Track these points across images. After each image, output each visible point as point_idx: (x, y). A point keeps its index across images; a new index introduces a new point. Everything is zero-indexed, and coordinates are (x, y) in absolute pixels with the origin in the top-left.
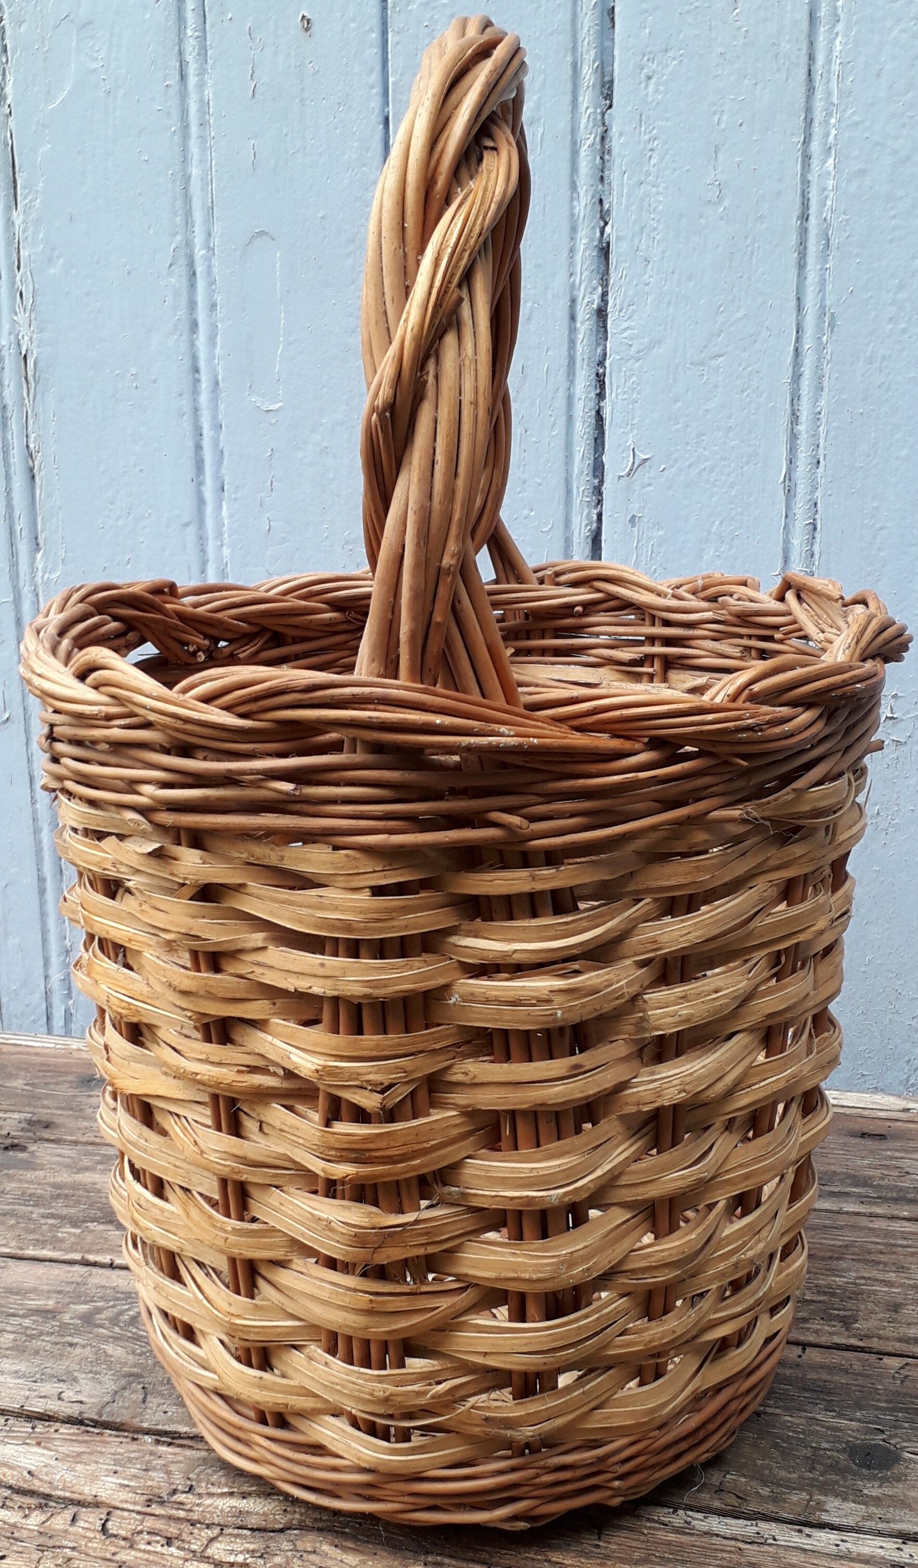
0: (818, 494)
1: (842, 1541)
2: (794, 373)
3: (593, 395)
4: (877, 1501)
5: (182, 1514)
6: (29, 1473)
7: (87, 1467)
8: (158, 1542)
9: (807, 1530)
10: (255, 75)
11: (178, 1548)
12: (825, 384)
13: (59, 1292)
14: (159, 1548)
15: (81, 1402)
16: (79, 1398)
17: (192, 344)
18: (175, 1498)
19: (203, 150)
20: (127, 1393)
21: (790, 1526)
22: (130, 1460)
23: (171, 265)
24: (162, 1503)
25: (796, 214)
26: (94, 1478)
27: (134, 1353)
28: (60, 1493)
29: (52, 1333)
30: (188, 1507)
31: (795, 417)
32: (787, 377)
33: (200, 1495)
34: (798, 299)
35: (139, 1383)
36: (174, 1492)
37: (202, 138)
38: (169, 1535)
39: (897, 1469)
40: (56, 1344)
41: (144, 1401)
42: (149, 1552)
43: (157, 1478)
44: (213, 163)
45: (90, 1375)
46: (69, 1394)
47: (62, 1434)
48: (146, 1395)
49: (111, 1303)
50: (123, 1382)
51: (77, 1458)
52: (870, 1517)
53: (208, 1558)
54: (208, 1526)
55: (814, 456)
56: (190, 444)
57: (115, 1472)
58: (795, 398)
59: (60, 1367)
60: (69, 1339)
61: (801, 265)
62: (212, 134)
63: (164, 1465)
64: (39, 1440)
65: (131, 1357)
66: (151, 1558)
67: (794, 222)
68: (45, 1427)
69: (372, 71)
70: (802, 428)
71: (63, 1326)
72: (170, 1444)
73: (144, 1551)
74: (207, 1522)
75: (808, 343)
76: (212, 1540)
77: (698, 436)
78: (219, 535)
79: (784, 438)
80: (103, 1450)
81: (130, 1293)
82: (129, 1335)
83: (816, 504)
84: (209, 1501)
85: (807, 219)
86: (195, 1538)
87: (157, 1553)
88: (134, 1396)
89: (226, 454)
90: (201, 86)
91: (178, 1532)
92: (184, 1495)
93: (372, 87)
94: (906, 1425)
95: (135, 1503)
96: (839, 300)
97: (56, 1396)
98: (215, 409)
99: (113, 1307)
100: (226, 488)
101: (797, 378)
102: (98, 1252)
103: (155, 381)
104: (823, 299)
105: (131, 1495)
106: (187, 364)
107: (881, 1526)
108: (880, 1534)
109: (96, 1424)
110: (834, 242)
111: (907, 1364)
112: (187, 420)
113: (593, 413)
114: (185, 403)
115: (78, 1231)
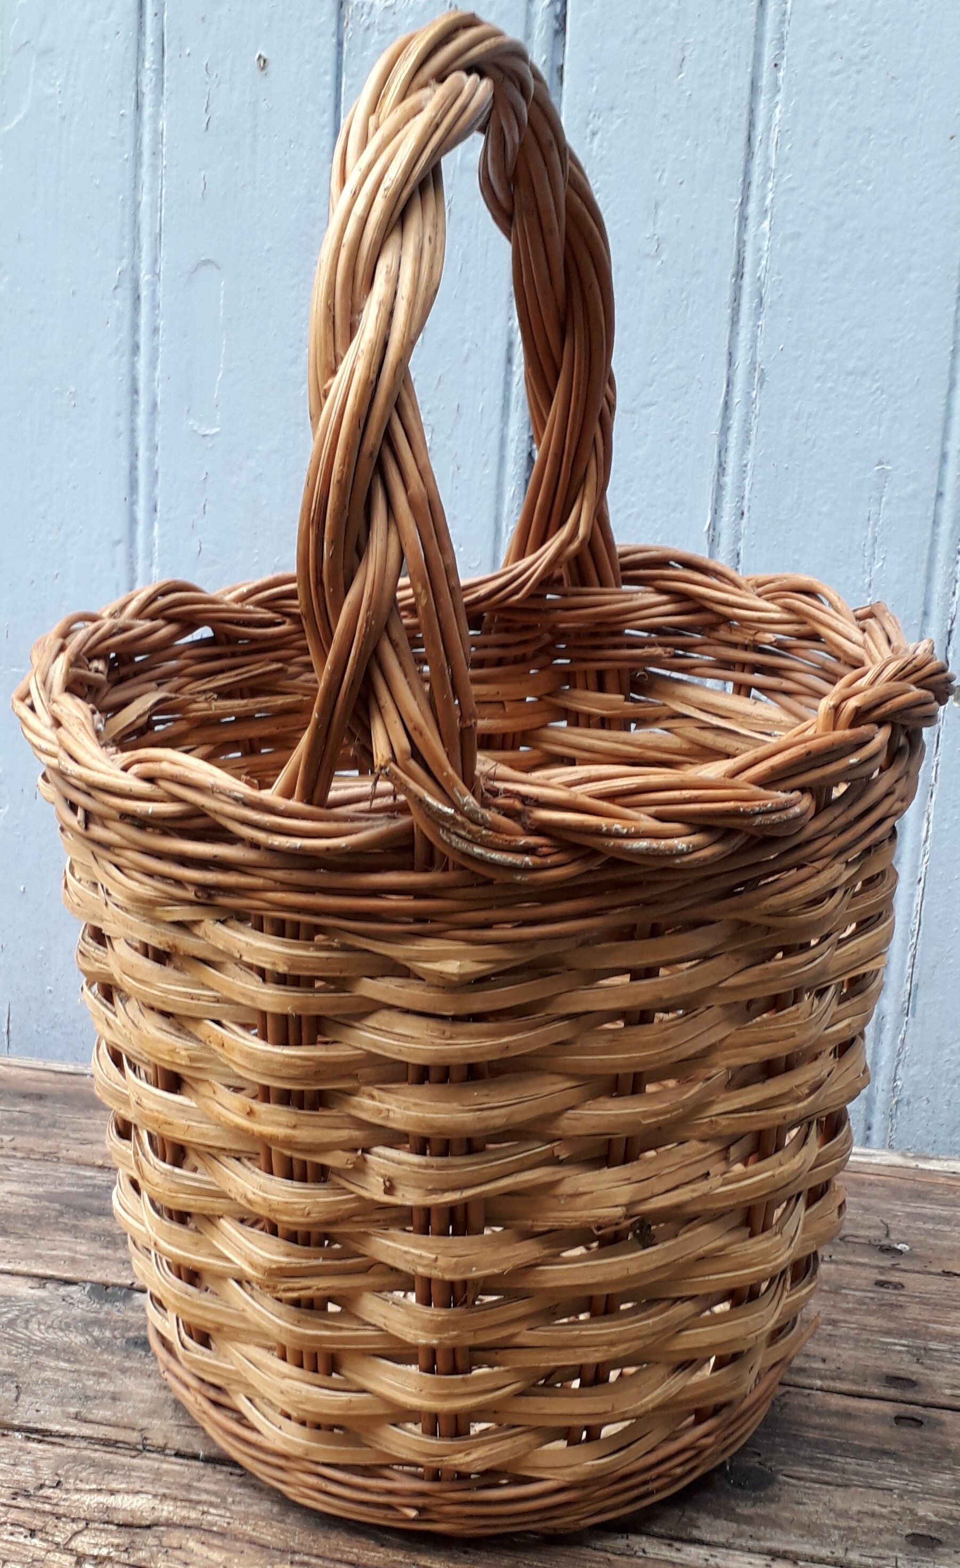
0: (741, 545)
1: (712, 1556)
2: (723, 425)
3: (526, 437)
4: (749, 1520)
5: (47, 1507)
8: (21, 1533)
9: (677, 1545)
10: (210, 109)
11: (41, 1540)
12: (752, 438)
14: (22, 1539)
17: (133, 366)
18: (41, 1492)
19: (154, 178)
21: (661, 1540)
23: (116, 288)
24: (28, 1496)
25: (731, 271)
27: (9, 1353)
30: (55, 1501)
31: (721, 468)
32: (715, 430)
33: (68, 1491)
34: (730, 354)
35: (13, 1382)
36: (42, 1486)
37: (154, 167)
38: (33, 1527)
39: (773, 1490)
41: (17, 1399)
42: (12, 1542)
43: (25, 1472)
44: (164, 190)
48: (19, 1394)
52: (741, 1535)
53: (71, 1550)
54: (73, 1520)
55: (739, 508)
56: (125, 464)
58: (722, 450)
61: (734, 321)
62: (165, 163)
63: (33, 1461)
65: (6, 1357)
66: (13, 1548)
67: (729, 279)
69: (324, 112)
70: (728, 479)
72: (40, 1441)
73: (6, 1541)
74: (73, 1516)
75: (737, 397)
76: (76, 1533)
77: (627, 482)
78: (149, 554)
79: (710, 488)
81: (10, 1297)
82: (6, 1336)
83: (738, 555)
84: (76, 1497)
85: (742, 277)
86: (59, 1531)
87: (19, 1543)
88: (7, 1395)
89: (160, 476)
90: (156, 117)
91: (43, 1525)
92: (51, 1490)
93: (324, 127)
94: (783, 1449)
96: (769, 356)
98: (152, 431)
100: (158, 508)
101: (725, 430)
103: (93, 400)
104: (754, 355)
106: (126, 386)
107: (751, 1543)
108: (750, 1551)
110: (767, 301)
111: (788, 1392)
112: (123, 440)
113: (525, 455)
114: (123, 423)
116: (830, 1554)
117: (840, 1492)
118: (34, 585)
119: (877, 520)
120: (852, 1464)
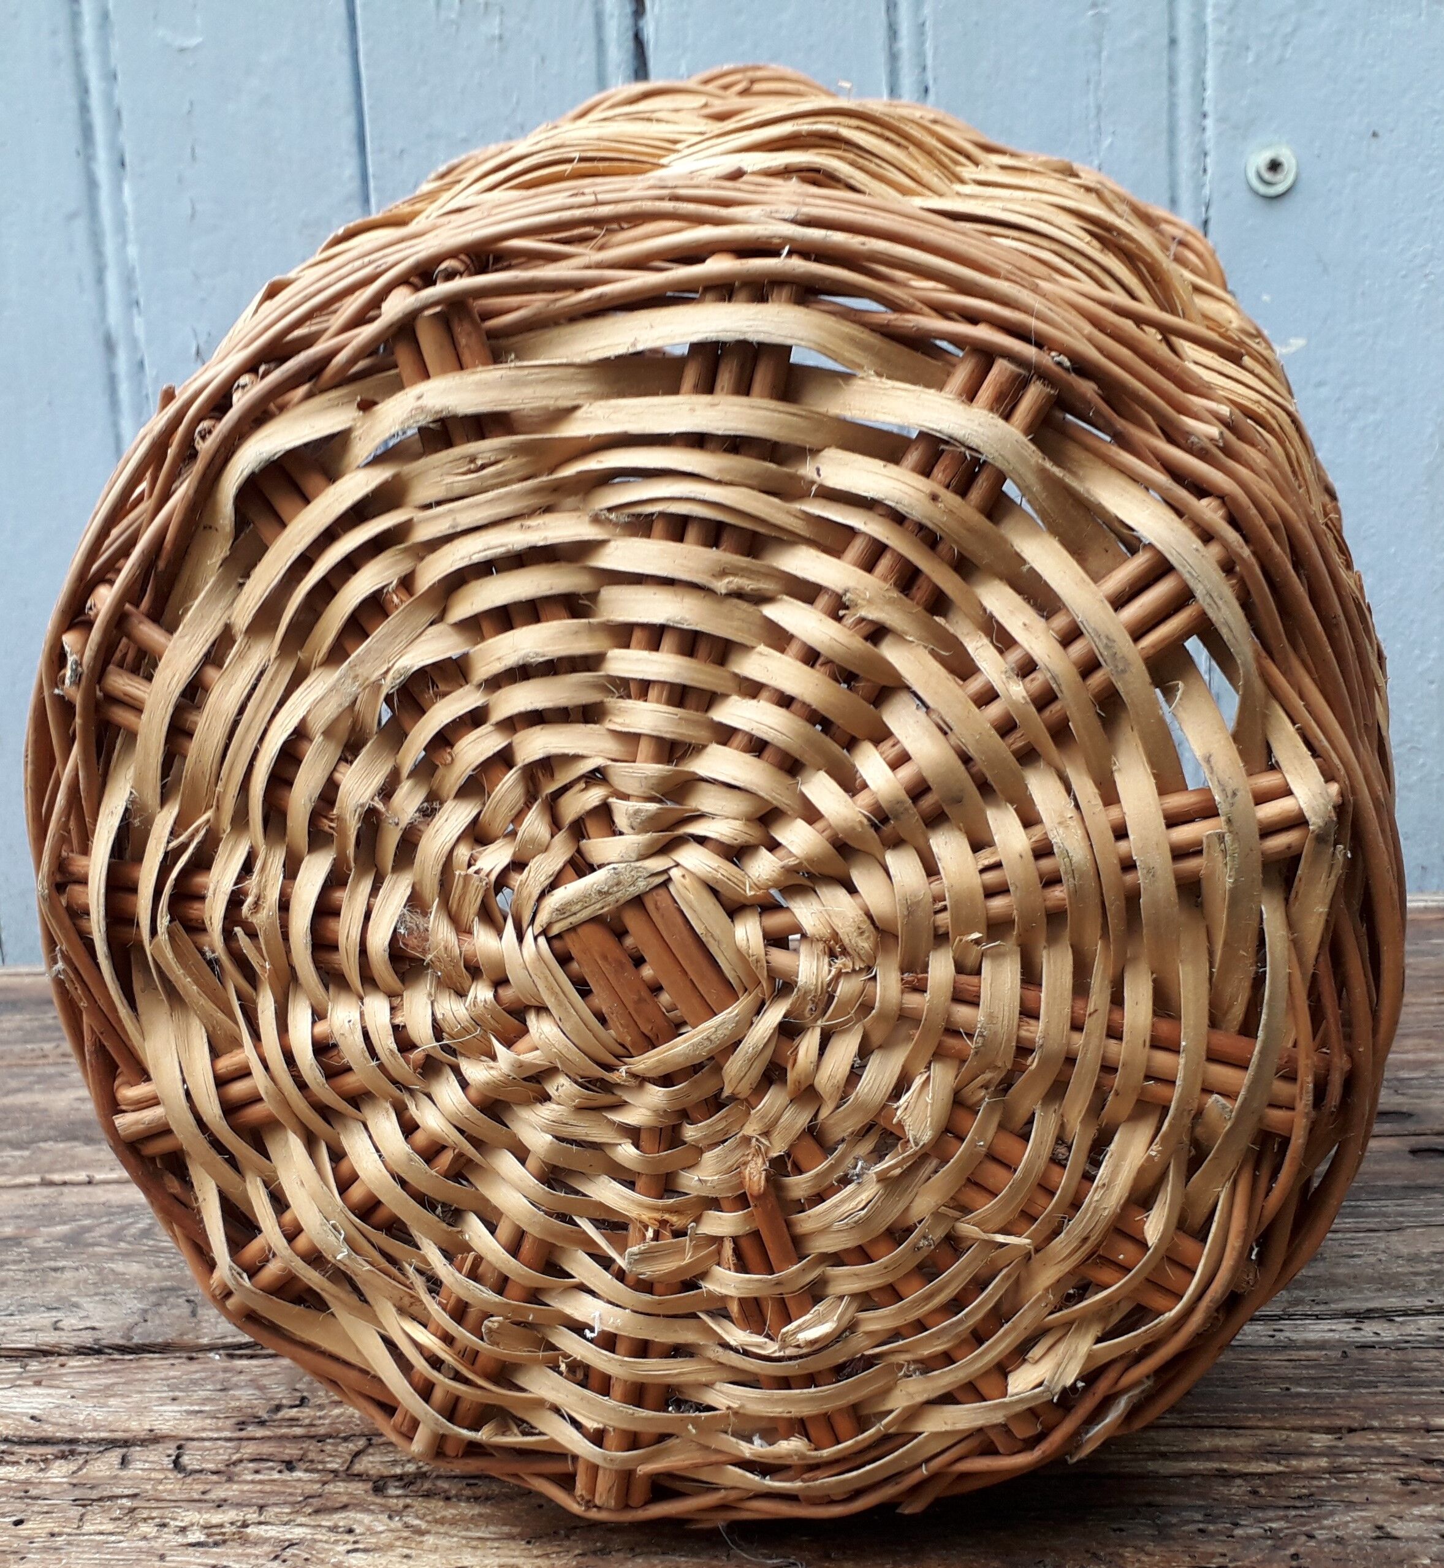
1: (1276, 1330)
5: (298, 1431)
6: (32, 1418)
7: (129, 1400)
8: (272, 1469)
11: (306, 1471)
13: (17, 1217)
14: (276, 1476)
15: (94, 1329)
16: (89, 1324)
18: (280, 1415)
20: (163, 1309)
22: (194, 1382)
24: (262, 1423)
26: (141, 1410)
27: (158, 1265)
28: (90, 1435)
29: (22, 1261)
30: (307, 1421)
31: (893, 32)
33: (321, 1407)
35: (178, 1295)
36: (278, 1408)
38: (287, 1458)
40: (31, 1271)
41: (194, 1314)
42: (261, 1482)
43: (244, 1397)
45: (97, 1298)
46: (70, 1322)
47: (73, 1367)
48: (193, 1307)
49: (104, 1219)
50: (153, 1299)
51: (107, 1391)
53: (359, 1475)
54: (346, 1439)
56: (72, 102)
57: (174, 1399)
59: (49, 1294)
60: (50, 1264)
63: (252, 1381)
64: (36, 1379)
66: (268, 1488)
68: (41, 1363)
70: (905, 43)
71: (35, 1252)
72: (251, 1356)
73: (252, 1482)
74: (343, 1435)
76: (357, 1454)
78: (121, 227)
79: (881, 58)
80: (147, 1377)
82: (146, 1248)
86: (330, 1456)
87: (274, 1481)
88: (176, 1312)
89: (125, 115)
91: (301, 1452)
92: (295, 1410)
95: (218, 1430)
97: (50, 1326)
98: (104, 52)
99: (109, 1222)
100: (127, 161)
105: (208, 1421)
109: (122, 1349)
112: (66, 70)
114: (61, 46)
115: (26, 1153)
117: (1394, 1237)
119: (1098, 83)
120: (1390, 1206)
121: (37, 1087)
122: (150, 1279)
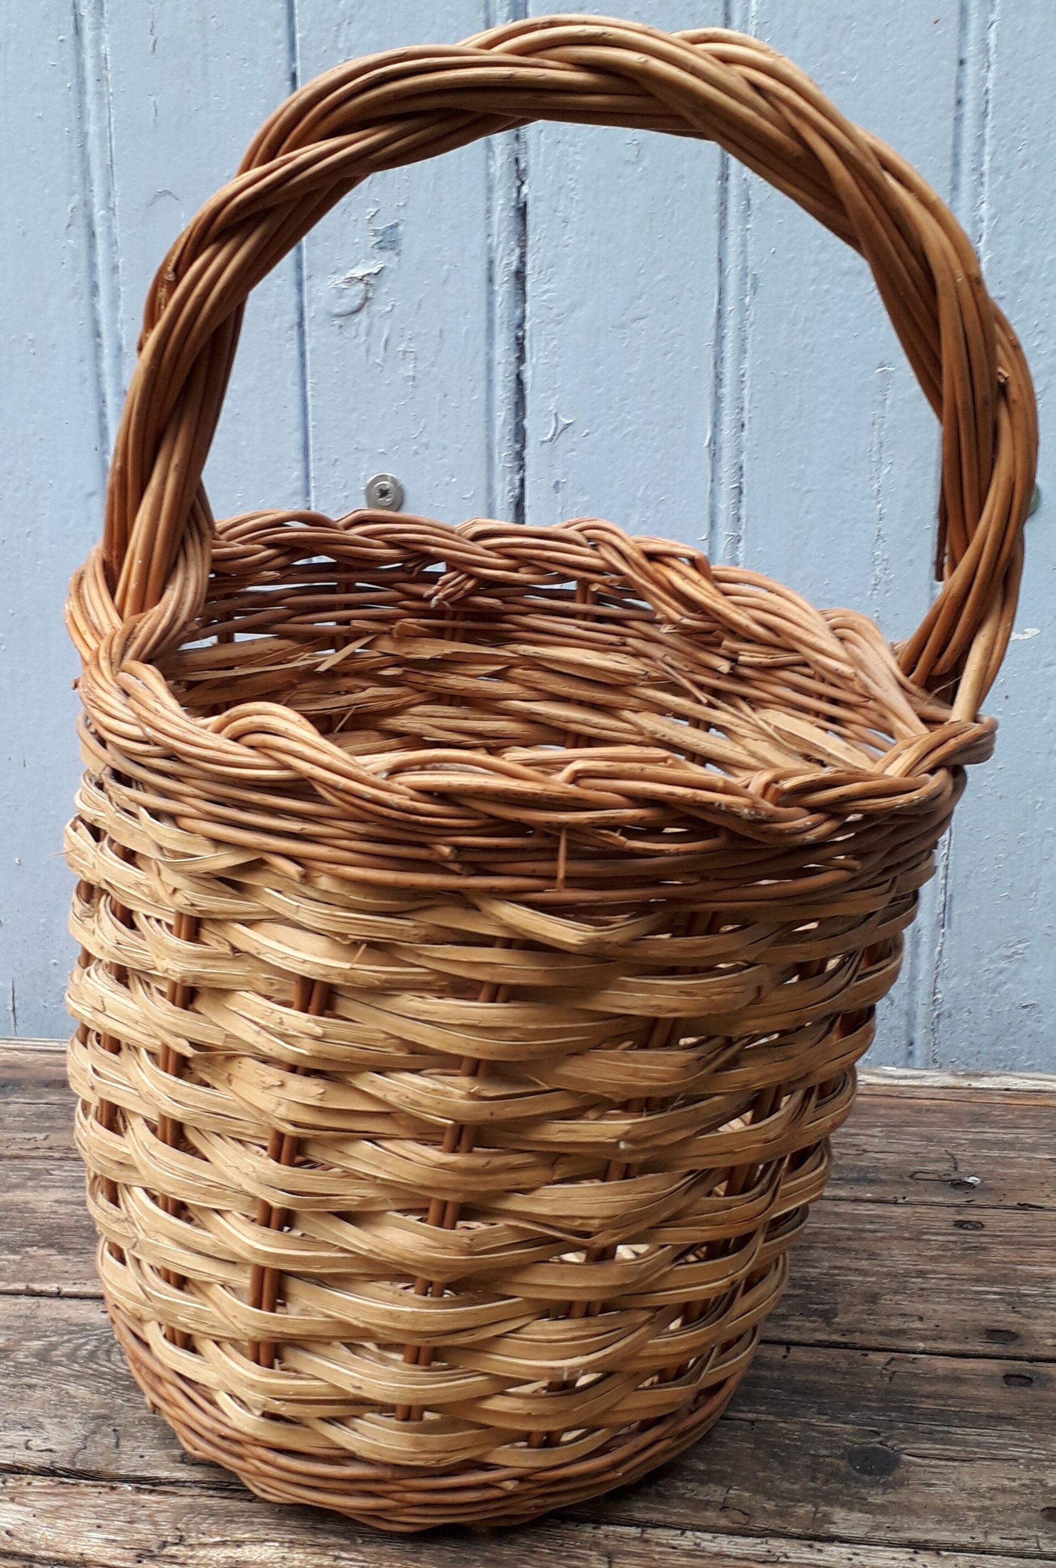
0: (744, 457)
1: (854, 1554)
2: (717, 335)
3: (513, 359)
4: (882, 1509)
6: (8, 1532)
7: (69, 1523)
9: (818, 1545)
10: (154, 30)
12: (748, 346)
13: (8, 1328)
15: (51, 1450)
16: (49, 1446)
17: (93, 307)
18: (166, 1553)
19: (101, 106)
20: (98, 1438)
21: (800, 1542)
22: (113, 1512)
23: (69, 226)
24: (154, 1559)
25: (716, 173)
26: (76, 1534)
27: (98, 1392)
28: (43, 1553)
29: (8, 1375)
31: (718, 380)
32: (709, 340)
33: (191, 1547)
34: (720, 260)
35: (109, 1425)
36: (164, 1544)
37: (100, 94)
39: (900, 1473)
40: (14, 1386)
41: (117, 1446)
43: (144, 1529)
44: (112, 120)
45: (56, 1420)
46: (36, 1443)
47: (36, 1487)
48: (118, 1438)
49: (66, 1338)
50: (92, 1425)
51: (55, 1513)
52: (878, 1527)
55: (739, 419)
56: (93, 412)
57: (99, 1527)
58: (718, 360)
59: (22, 1412)
60: (26, 1380)
61: (723, 226)
62: (111, 91)
63: (149, 1516)
64: (12, 1496)
65: (96, 1397)
67: (714, 183)
68: (16, 1480)
69: (278, 26)
70: (727, 391)
71: (18, 1366)
72: (151, 1492)
75: (730, 306)
77: (623, 399)
79: (707, 400)
80: (83, 1502)
81: (84, 1324)
82: (91, 1372)
83: (741, 468)
84: (202, 1553)
85: (727, 179)
88: (106, 1441)
90: (97, 41)
92: (175, 1548)
93: (278, 43)
94: (901, 1425)
95: (124, 1560)
96: (761, 261)
97: (23, 1446)
98: (118, 375)
99: (69, 1341)
101: (720, 339)
102: (45, 1279)
103: (54, 347)
104: (745, 260)
105: (119, 1551)
106: (87, 328)
107: (890, 1535)
108: (890, 1544)
109: (70, 1473)
110: (755, 202)
111: (893, 1359)
112: (89, 387)
113: (513, 377)
114: (87, 368)
115: (18, 1257)
116: (971, 1541)
117: (966, 1469)
118: (5, 545)
119: (882, 424)
120: (971, 1434)
121: (30, 1183)
122: (90, 1405)
